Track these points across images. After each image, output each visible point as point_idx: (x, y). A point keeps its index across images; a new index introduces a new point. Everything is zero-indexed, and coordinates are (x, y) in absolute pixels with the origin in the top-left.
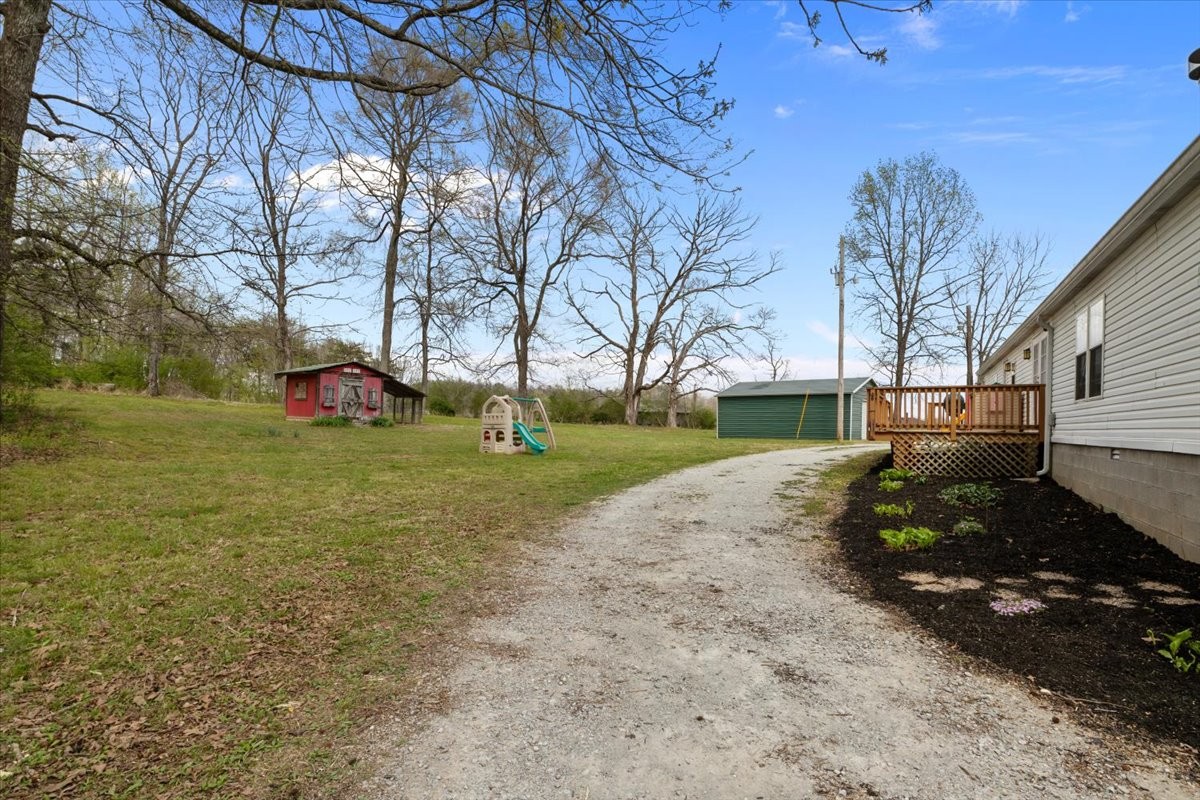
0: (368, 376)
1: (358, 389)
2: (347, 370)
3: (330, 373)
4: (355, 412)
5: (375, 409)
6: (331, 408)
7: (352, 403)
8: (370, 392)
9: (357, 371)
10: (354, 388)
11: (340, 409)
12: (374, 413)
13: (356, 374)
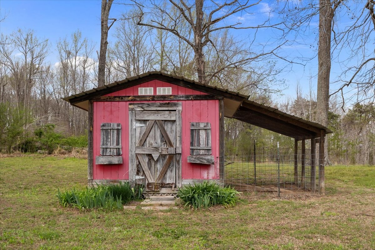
0: (187, 98)
1: (168, 127)
2: (145, 91)
3: (112, 100)
4: (163, 174)
5: (206, 166)
6: (118, 167)
7: (156, 156)
8: (194, 132)
9: (166, 91)
10: (161, 124)
11: (132, 168)
12: (205, 174)
13: (164, 97)
